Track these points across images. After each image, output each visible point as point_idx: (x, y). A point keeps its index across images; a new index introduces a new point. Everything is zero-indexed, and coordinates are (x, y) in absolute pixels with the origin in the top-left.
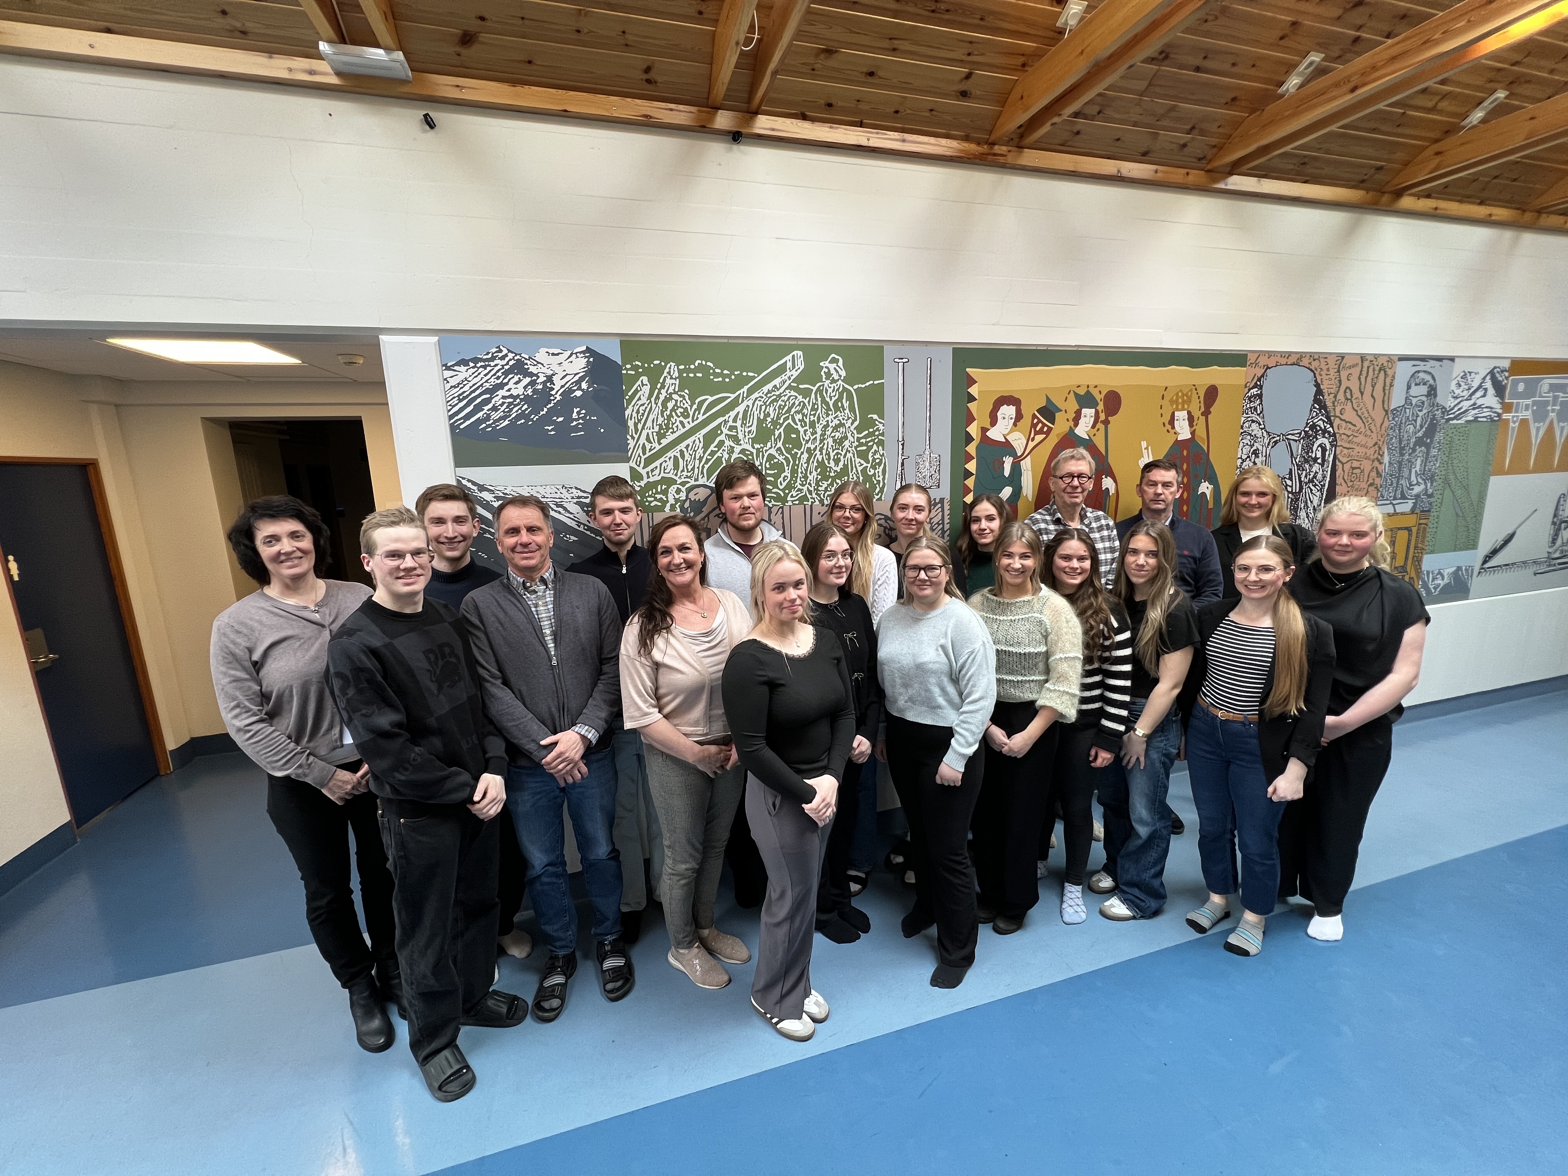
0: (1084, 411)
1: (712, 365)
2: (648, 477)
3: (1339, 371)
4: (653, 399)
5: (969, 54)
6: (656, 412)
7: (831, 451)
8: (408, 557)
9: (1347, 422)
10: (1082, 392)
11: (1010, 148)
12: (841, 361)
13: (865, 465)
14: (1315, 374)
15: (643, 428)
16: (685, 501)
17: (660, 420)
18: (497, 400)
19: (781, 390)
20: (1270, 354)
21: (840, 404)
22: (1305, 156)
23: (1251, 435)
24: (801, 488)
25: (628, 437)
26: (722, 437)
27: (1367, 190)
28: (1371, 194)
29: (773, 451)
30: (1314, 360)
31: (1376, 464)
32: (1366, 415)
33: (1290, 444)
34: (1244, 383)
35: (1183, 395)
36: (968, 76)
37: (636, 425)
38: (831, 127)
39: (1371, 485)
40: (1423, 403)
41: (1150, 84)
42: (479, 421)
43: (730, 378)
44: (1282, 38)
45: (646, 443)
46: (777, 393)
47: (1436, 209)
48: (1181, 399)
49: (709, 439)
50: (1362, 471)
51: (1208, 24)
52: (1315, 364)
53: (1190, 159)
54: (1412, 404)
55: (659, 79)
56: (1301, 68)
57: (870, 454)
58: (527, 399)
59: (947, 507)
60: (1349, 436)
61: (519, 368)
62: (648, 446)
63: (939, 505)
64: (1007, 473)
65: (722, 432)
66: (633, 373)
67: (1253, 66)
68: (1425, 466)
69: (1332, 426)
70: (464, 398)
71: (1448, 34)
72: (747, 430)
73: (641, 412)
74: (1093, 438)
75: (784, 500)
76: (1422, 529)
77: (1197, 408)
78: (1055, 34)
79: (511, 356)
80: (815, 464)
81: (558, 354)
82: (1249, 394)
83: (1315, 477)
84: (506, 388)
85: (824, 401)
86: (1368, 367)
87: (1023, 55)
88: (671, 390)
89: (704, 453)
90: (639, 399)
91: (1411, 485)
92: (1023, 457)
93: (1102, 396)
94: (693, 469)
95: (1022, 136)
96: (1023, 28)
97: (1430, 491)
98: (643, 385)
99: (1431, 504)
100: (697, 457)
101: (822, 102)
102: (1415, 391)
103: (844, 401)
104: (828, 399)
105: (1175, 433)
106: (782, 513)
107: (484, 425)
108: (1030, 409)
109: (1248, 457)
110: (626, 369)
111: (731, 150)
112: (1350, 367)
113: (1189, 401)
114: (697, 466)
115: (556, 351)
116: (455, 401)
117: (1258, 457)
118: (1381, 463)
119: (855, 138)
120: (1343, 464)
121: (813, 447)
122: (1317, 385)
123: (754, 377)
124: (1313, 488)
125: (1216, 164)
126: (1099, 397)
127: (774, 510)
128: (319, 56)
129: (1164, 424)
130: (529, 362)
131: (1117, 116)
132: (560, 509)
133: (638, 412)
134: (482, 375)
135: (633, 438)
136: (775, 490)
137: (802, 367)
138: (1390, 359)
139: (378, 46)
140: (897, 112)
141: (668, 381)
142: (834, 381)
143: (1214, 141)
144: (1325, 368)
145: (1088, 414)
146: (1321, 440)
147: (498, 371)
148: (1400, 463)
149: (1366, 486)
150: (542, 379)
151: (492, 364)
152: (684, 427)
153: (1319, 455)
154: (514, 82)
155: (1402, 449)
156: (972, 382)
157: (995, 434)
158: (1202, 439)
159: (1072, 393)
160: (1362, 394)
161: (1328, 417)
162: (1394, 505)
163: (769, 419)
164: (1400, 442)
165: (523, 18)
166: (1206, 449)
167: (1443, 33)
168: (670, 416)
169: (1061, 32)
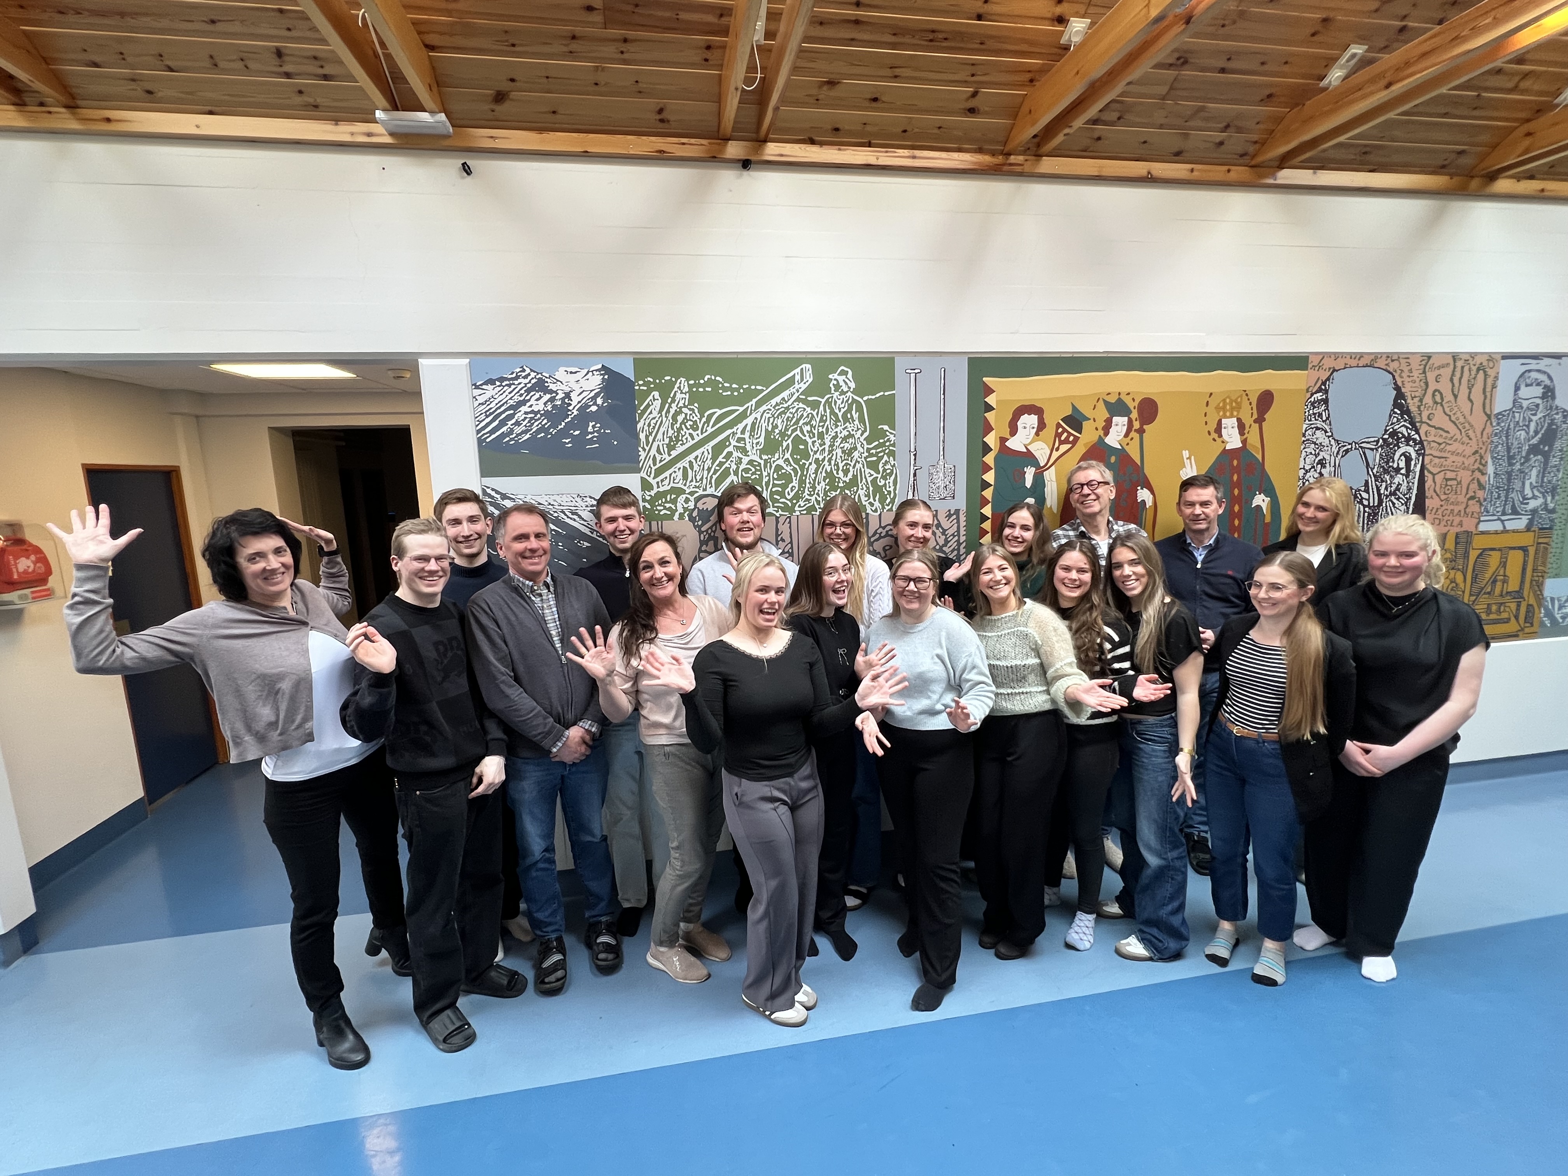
0: (1116, 419)
1: (721, 380)
2: (658, 487)
3: (1424, 372)
4: (664, 413)
5: (973, 75)
6: (666, 425)
7: (840, 461)
8: (433, 560)
9: (1436, 428)
10: (1112, 399)
11: (1027, 157)
12: (850, 373)
13: (875, 475)
14: (1394, 377)
15: (654, 440)
16: (694, 509)
17: (671, 432)
18: (520, 416)
19: (790, 403)
20: (1337, 356)
21: (849, 416)
22: (1366, 146)
23: (1315, 444)
24: (809, 498)
25: (640, 449)
26: (730, 449)
27: (1452, 176)
28: (1456, 179)
29: (781, 462)
30: (1393, 361)
31: (1477, 474)
32: (1462, 420)
33: (1364, 453)
34: (1305, 388)
35: (1231, 401)
36: (975, 94)
37: (647, 437)
38: (840, 149)
39: (1472, 498)
40: (1537, 406)
41: (1171, 88)
42: (503, 435)
43: (739, 392)
44: (1313, 35)
45: (657, 455)
46: (786, 405)
47: (1543, 190)
48: (1228, 405)
49: (717, 450)
50: (1460, 483)
51: (1226, 28)
52: (1393, 366)
53: (1230, 156)
54: (1522, 408)
55: (671, 118)
56: (1343, 60)
57: (881, 465)
58: (547, 414)
59: (963, 518)
60: (1440, 444)
61: (540, 386)
62: (658, 457)
63: (955, 517)
64: (1028, 484)
65: (730, 444)
66: (645, 388)
67: (1286, 63)
68: (1543, 477)
69: (1417, 432)
70: (491, 414)
71: (1476, 31)
72: (755, 441)
73: (652, 425)
74: (1126, 448)
75: (791, 510)
76: (1542, 550)
77: (1248, 415)
78: (1060, 51)
79: (533, 375)
80: (824, 474)
81: (576, 373)
82: (1312, 399)
83: (1398, 489)
84: (528, 404)
85: (833, 412)
86: (1463, 367)
87: (1029, 71)
88: (681, 404)
89: (713, 464)
90: (651, 413)
91: (1524, 499)
92: (1046, 467)
93: (1136, 404)
94: (702, 479)
95: (1038, 145)
96: (1024, 47)
97: (1551, 506)
98: (654, 400)
99: (1552, 521)
100: (706, 468)
101: (830, 127)
102: (1524, 392)
103: (853, 412)
104: (837, 411)
105: (1223, 442)
106: (790, 522)
107: (508, 439)
108: (1053, 418)
109: (1313, 467)
110: (639, 385)
111: (741, 175)
112: (1439, 368)
113: (1239, 407)
114: (705, 476)
115: (574, 370)
116: (483, 416)
117: (1325, 467)
118: (1483, 474)
119: (865, 158)
120: (1434, 475)
121: (821, 458)
122: (1397, 388)
123: (763, 391)
124: (1395, 501)
125: (1259, 159)
126: (1131, 405)
127: (781, 520)
128: (374, 121)
129: (1209, 433)
130: (548, 380)
131: (1138, 120)
132: (575, 517)
133: (649, 425)
134: (507, 393)
135: (644, 450)
136: (783, 500)
137: (811, 380)
138: (1491, 357)
139: (424, 110)
140: (905, 131)
141: (679, 396)
142: (843, 393)
143: (1255, 137)
144: (1406, 369)
145: (1120, 423)
146: (1404, 449)
147: (521, 389)
148: (1509, 474)
149: (1465, 500)
150: (561, 395)
151: (516, 382)
152: (693, 439)
153: (1402, 464)
154: (541, 130)
155: (1510, 458)
156: (989, 391)
157: (1016, 444)
158: (1254, 447)
159: (1101, 401)
160: (1456, 396)
161: (1413, 424)
162: (1502, 521)
163: (777, 431)
164: (1509, 449)
165: (547, 77)
166: (1260, 458)
167: (1471, 30)
168: (681, 428)
169: (1066, 48)
